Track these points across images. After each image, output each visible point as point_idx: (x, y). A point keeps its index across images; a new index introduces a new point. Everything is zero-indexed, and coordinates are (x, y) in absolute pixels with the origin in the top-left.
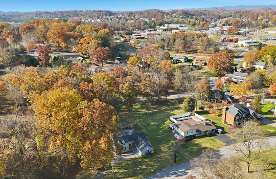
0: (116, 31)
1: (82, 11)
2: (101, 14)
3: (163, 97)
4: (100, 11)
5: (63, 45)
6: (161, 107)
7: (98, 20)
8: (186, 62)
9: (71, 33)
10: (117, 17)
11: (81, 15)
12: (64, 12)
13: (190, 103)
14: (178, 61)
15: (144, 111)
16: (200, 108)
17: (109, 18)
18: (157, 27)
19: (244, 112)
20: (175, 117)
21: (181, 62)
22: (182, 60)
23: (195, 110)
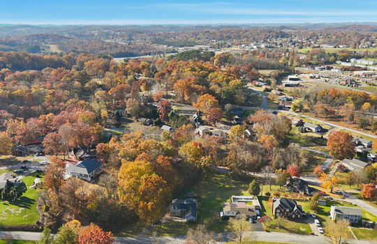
2: (269, 36)
4: (271, 31)
5: (186, 98)
8: (318, 132)
9: (196, 86)
10: (292, 41)
14: (309, 129)
16: (266, 194)
18: (337, 62)
19: (287, 207)
20: (236, 197)
21: (311, 131)
22: (314, 130)
23: (260, 195)
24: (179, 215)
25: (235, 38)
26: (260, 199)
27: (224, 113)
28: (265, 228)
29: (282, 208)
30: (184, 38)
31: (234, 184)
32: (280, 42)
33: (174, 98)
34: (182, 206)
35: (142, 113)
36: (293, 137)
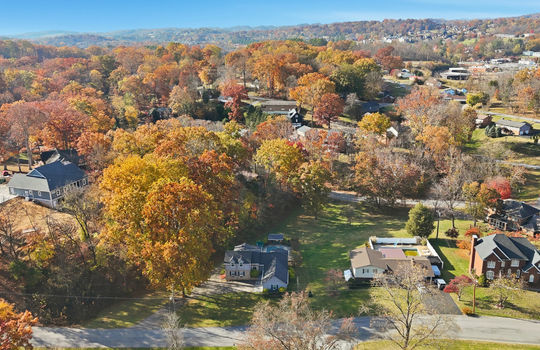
0: (406, 63)
1: (375, 22)
2: (410, 28)
3: (399, 201)
4: (412, 21)
5: (278, 86)
6: (387, 219)
7: (401, 40)
8: (525, 134)
9: (294, 65)
10: (445, 33)
11: (372, 30)
12: (342, 25)
13: (419, 218)
14: (506, 130)
15: (345, 221)
16: (448, 234)
17: (426, 35)
18: (525, 53)
19: (514, 256)
20: (379, 240)
21: (511, 134)
22: (516, 131)
23: (433, 235)
24: (247, 276)
25: (358, 32)
26: (436, 243)
27: (346, 108)
28: (461, 306)
29: (503, 257)
30: (281, 35)
31: (371, 219)
32: (428, 35)
33: (256, 90)
34: (253, 258)
35: (200, 113)
36: (475, 146)
